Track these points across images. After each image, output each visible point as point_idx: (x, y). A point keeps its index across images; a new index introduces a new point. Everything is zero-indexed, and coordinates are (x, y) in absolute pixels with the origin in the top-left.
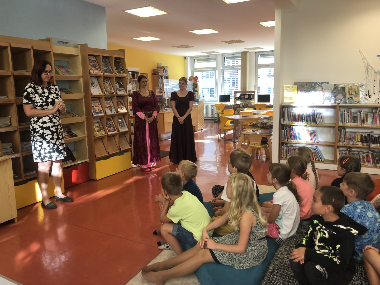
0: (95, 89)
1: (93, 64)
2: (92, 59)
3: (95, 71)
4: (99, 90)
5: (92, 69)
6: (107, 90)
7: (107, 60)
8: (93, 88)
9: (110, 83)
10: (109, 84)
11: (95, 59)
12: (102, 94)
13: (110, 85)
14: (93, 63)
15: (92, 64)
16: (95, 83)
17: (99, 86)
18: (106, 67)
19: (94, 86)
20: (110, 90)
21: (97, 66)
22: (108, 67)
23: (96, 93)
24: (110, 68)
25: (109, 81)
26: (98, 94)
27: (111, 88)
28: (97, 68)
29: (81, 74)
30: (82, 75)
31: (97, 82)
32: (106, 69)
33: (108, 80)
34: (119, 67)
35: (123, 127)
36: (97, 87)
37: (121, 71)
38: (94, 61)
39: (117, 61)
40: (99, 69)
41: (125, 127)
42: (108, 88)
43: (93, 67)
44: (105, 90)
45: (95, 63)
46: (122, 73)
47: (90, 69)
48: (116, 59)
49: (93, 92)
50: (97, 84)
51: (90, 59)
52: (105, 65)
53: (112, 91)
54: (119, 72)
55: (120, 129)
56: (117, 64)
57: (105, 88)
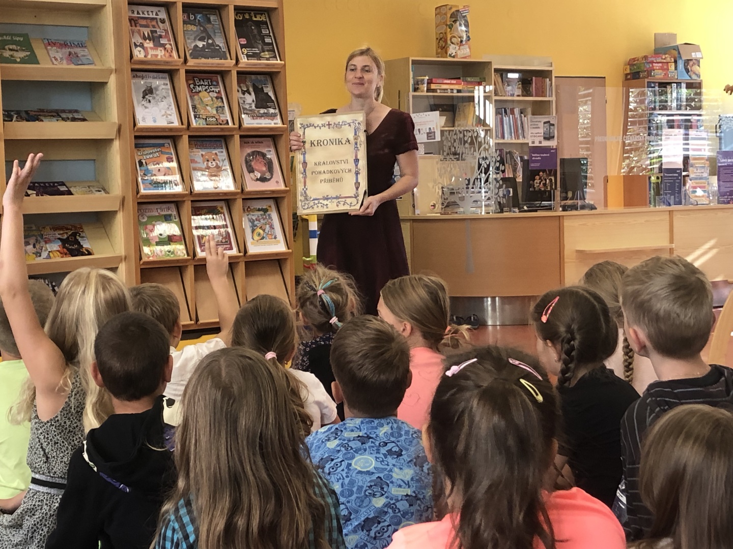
0: (155, 108)
1: (152, 31)
2: (151, 16)
3: (151, 52)
4: (169, 112)
5: (142, 46)
6: (202, 112)
7: (212, 18)
8: (147, 105)
9: (219, 92)
10: (216, 95)
11: (163, 15)
12: (176, 124)
13: (219, 98)
14: (154, 27)
15: (146, 31)
16: (157, 89)
17: (171, 99)
18: (202, 39)
19: (151, 98)
20: (215, 112)
21: (167, 36)
22: (210, 37)
23: (155, 121)
24: (220, 42)
25: (218, 84)
26: (162, 123)
27: (220, 109)
28: (163, 41)
29: (111, 62)
30: (113, 67)
31: (169, 86)
32: (200, 44)
33: (214, 83)
34: (258, 37)
35: (264, 240)
36: (163, 104)
37: (264, 52)
38: (157, 22)
39: (255, 19)
40: (171, 45)
41: (275, 238)
42: (209, 108)
43: (148, 41)
44: (195, 112)
45: (162, 28)
46: (268, 56)
47: (136, 46)
48: (252, 14)
49: (144, 119)
50: (164, 94)
51: (144, 16)
52: (202, 32)
53: (222, 118)
54: (256, 56)
55: (252, 244)
56: (253, 28)
57: (194, 107)
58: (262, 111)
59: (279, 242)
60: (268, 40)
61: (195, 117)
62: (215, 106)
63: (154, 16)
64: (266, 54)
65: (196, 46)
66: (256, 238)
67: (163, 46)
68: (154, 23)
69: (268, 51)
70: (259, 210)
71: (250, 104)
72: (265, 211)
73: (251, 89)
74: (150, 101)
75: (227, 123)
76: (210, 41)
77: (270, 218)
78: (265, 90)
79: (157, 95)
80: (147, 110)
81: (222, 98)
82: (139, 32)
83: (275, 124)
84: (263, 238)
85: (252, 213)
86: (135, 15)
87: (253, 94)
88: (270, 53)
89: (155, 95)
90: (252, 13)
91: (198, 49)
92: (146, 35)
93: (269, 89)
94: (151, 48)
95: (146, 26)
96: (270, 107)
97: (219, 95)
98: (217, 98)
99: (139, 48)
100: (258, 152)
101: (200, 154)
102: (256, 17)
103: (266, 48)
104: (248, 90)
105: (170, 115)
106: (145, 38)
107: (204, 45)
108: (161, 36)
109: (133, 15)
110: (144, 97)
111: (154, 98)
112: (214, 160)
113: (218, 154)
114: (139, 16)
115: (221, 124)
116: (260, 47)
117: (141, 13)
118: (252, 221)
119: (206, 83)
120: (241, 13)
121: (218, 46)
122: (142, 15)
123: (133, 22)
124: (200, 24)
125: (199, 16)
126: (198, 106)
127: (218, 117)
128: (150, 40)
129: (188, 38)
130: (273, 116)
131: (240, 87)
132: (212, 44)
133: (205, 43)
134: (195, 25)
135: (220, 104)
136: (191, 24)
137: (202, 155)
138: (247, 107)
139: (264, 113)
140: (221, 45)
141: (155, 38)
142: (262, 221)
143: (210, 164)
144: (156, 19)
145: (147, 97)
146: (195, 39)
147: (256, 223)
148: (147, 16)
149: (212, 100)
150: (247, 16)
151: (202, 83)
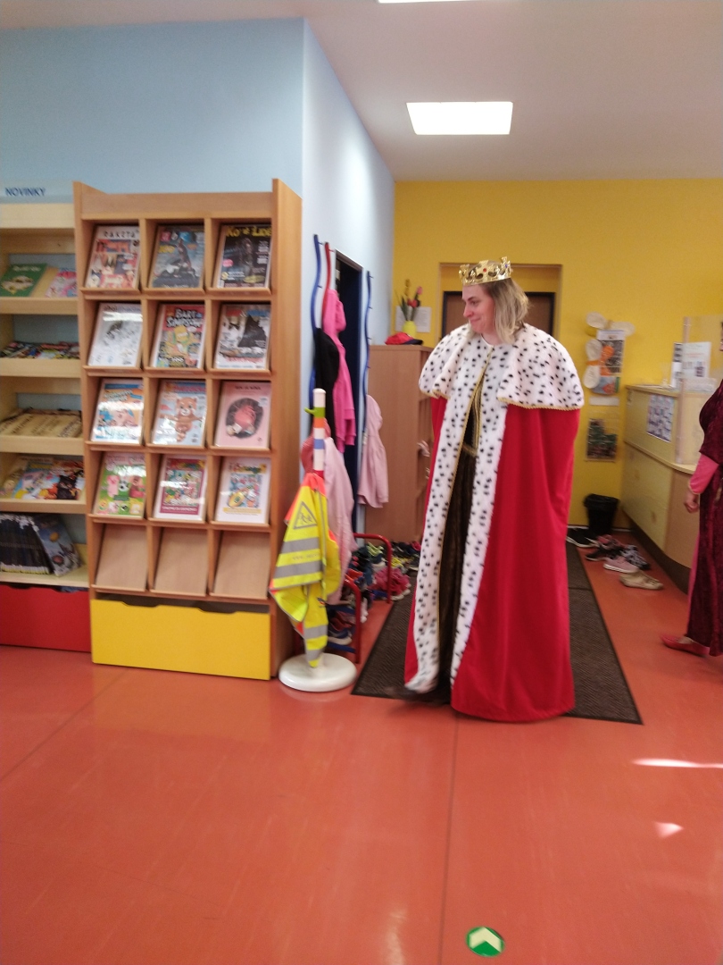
0: (117, 346)
1: (119, 256)
2: (126, 238)
3: (107, 280)
4: (130, 350)
5: (99, 274)
6: (170, 350)
8: (110, 341)
9: (200, 327)
11: (139, 236)
12: (134, 364)
13: (198, 333)
14: (123, 250)
15: (111, 256)
16: (127, 323)
18: (175, 263)
19: (116, 334)
20: (185, 351)
21: (133, 261)
22: (186, 260)
24: (197, 266)
26: (117, 363)
27: (194, 345)
31: (142, 319)
32: (171, 269)
34: (250, 258)
35: (242, 507)
36: (127, 341)
37: (250, 274)
38: (129, 245)
39: (255, 234)
40: (133, 271)
41: (257, 506)
42: (180, 346)
43: (109, 268)
44: (161, 350)
45: (132, 251)
46: (253, 281)
47: (93, 273)
48: (255, 230)
49: (99, 358)
50: (134, 329)
51: (118, 238)
52: (180, 252)
53: (192, 358)
54: (238, 282)
55: (225, 510)
56: (248, 245)
57: (162, 345)
58: (245, 350)
59: (259, 511)
60: (261, 260)
61: (159, 356)
62: (190, 343)
63: (130, 238)
64: (253, 279)
65: (166, 272)
66: (233, 503)
67: (124, 273)
68: (125, 246)
69: (257, 274)
70: (249, 469)
71: (232, 341)
72: (256, 470)
73: (243, 323)
74: (113, 337)
75: (196, 365)
76: (185, 265)
77: (259, 481)
78: (261, 324)
79: (125, 329)
80: (107, 348)
81: (200, 334)
82: (102, 258)
83: (258, 367)
84: (241, 504)
85: (238, 473)
86: (109, 238)
87: (242, 328)
88: (259, 277)
89: (122, 331)
90: (255, 227)
91: (166, 275)
92: (110, 260)
93: (267, 322)
94: (110, 276)
95: (114, 250)
96: (257, 346)
97: (199, 330)
98: (194, 334)
99: (96, 277)
100: (249, 400)
101: (175, 399)
102: (258, 232)
103: (256, 270)
104: (239, 323)
105: (130, 354)
106: (106, 264)
107: (175, 270)
108: (126, 262)
109: (106, 238)
110: (109, 333)
111: (119, 333)
112: (190, 407)
113: (198, 400)
114: (112, 238)
115: (187, 366)
116: (247, 269)
117: (114, 234)
118: (234, 482)
119: (189, 316)
120: (238, 228)
121: (194, 271)
122: (115, 238)
123: (101, 246)
124: (181, 246)
125: (184, 236)
126: (168, 343)
127: (185, 357)
128: (110, 266)
129: (160, 263)
130: (257, 357)
131: (230, 320)
132: (186, 269)
133: (177, 268)
134: (174, 246)
135: (196, 341)
136: (169, 245)
137: (178, 401)
138: (227, 345)
139: (247, 354)
140: (196, 269)
141: (117, 265)
142: (248, 484)
143: (183, 412)
144: (129, 241)
145: (113, 332)
146: (166, 264)
147: (239, 485)
148: (121, 238)
149: (188, 336)
150: (246, 232)
151: (184, 315)
